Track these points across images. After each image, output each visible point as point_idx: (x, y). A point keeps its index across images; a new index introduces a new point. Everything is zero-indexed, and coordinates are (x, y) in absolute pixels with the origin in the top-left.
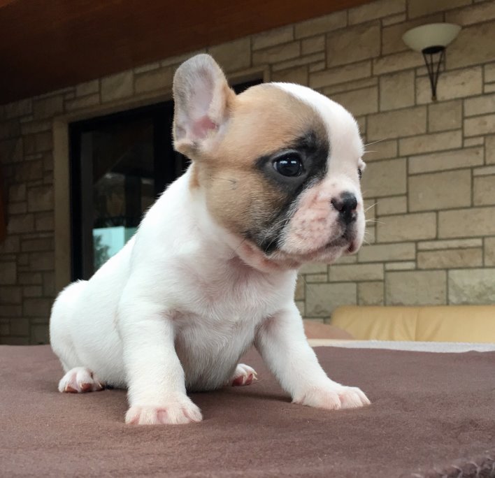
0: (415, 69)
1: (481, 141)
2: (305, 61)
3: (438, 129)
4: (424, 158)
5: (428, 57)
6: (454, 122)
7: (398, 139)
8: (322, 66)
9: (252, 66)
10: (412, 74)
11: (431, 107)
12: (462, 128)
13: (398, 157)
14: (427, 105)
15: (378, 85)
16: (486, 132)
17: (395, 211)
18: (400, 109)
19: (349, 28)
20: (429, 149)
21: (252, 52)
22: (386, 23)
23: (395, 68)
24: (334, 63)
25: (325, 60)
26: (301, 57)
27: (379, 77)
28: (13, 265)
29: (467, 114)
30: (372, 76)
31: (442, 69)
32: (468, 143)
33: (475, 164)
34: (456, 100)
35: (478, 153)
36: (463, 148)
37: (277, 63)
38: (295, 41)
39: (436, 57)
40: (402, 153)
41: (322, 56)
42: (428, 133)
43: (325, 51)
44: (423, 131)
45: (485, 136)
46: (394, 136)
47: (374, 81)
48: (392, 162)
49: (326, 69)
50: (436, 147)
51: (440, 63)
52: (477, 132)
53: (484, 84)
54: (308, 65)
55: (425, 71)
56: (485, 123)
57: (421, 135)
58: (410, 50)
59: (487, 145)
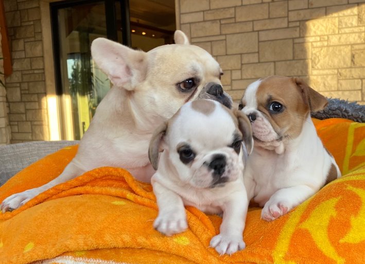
1: (298, 24)
3: (274, 17)
4: (267, 32)
6: (284, 13)
7: (253, 21)
11: (271, 4)
12: (288, 17)
13: (253, 31)
14: (269, 3)
16: (300, 19)
17: (251, 62)
18: (254, 4)
20: (270, 28)
28: (18, 89)
29: (290, 9)
32: (291, 25)
33: (294, 36)
35: (296, 31)
36: (288, 27)
40: (255, 29)
42: (269, 18)
44: (266, 17)
45: (300, 21)
46: (250, 19)
48: (249, 34)
50: (274, 26)
52: (296, 19)
56: (300, 15)
57: (265, 19)
59: (301, 26)
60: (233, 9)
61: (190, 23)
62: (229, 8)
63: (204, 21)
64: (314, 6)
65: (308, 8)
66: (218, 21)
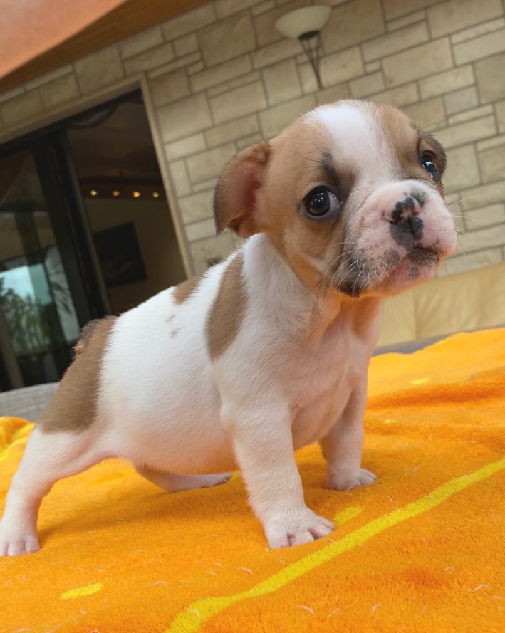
0: (295, 57)
2: (181, 63)
5: (305, 42)
8: (199, 66)
9: (125, 76)
10: (293, 63)
11: (319, 93)
14: (315, 93)
15: (262, 79)
18: (289, 100)
19: (219, 21)
21: (123, 61)
22: (256, 12)
23: (273, 59)
24: (211, 62)
25: (202, 60)
26: (176, 59)
27: (261, 69)
30: (253, 70)
31: (321, 54)
34: (341, 84)
37: (153, 70)
38: (165, 43)
39: (313, 42)
41: (197, 56)
43: (200, 50)
47: (256, 76)
49: (205, 69)
51: (318, 48)
53: (365, 63)
54: (186, 67)
55: (305, 58)
58: (285, 38)
60: (254, 116)
61: (184, 158)
62: (247, 116)
63: (209, 149)
64: (396, 83)
65: (386, 90)
66: (232, 145)
